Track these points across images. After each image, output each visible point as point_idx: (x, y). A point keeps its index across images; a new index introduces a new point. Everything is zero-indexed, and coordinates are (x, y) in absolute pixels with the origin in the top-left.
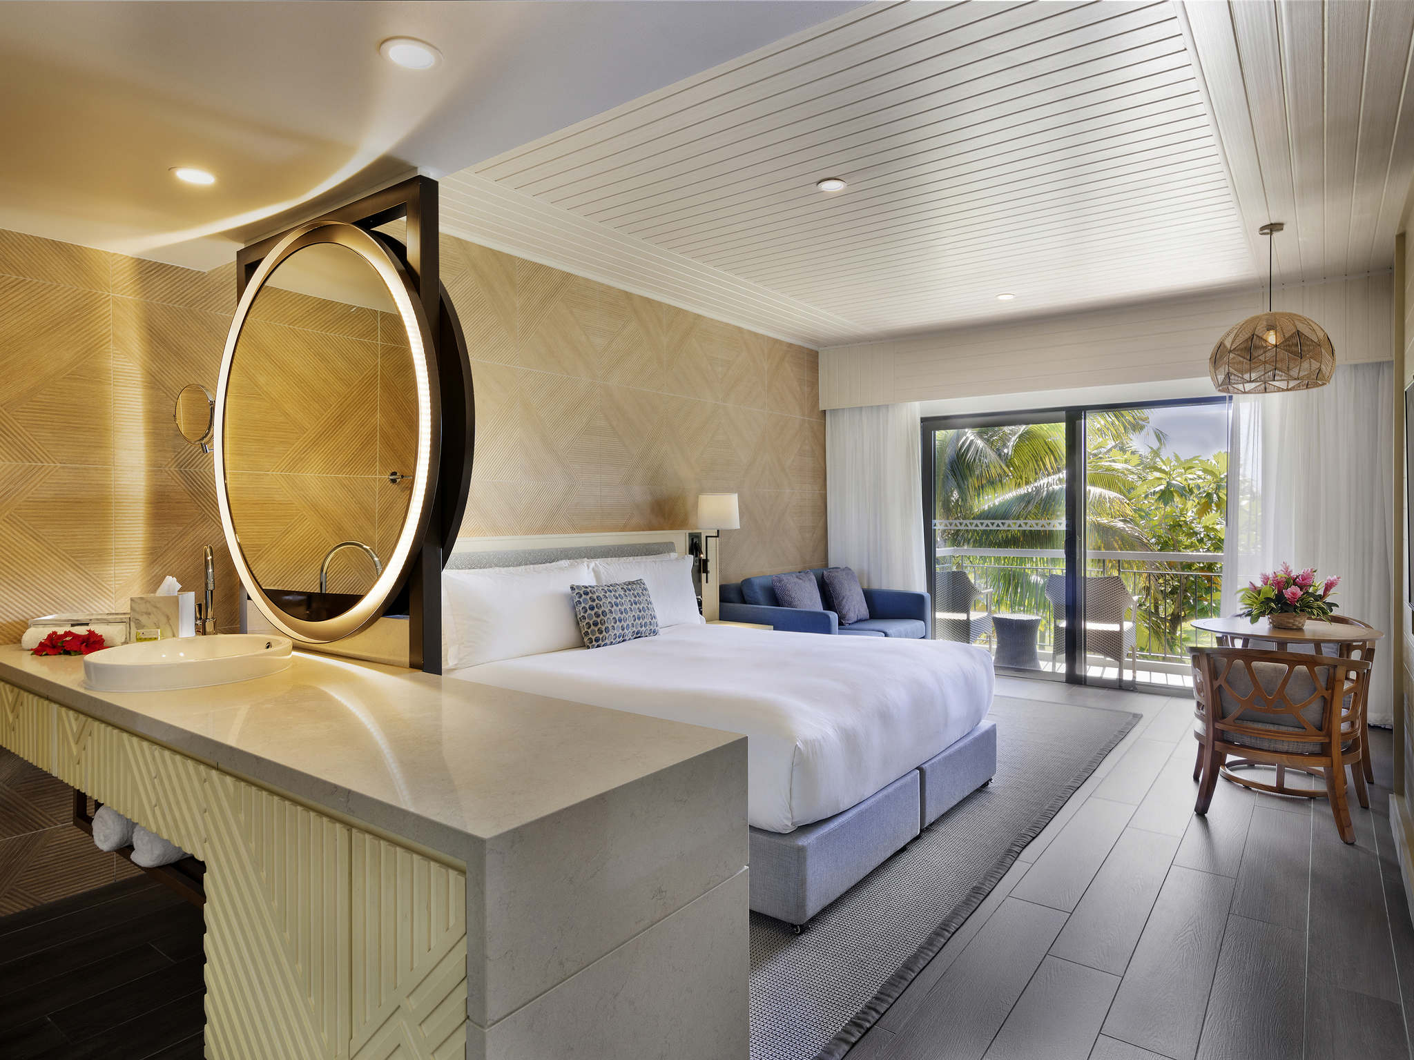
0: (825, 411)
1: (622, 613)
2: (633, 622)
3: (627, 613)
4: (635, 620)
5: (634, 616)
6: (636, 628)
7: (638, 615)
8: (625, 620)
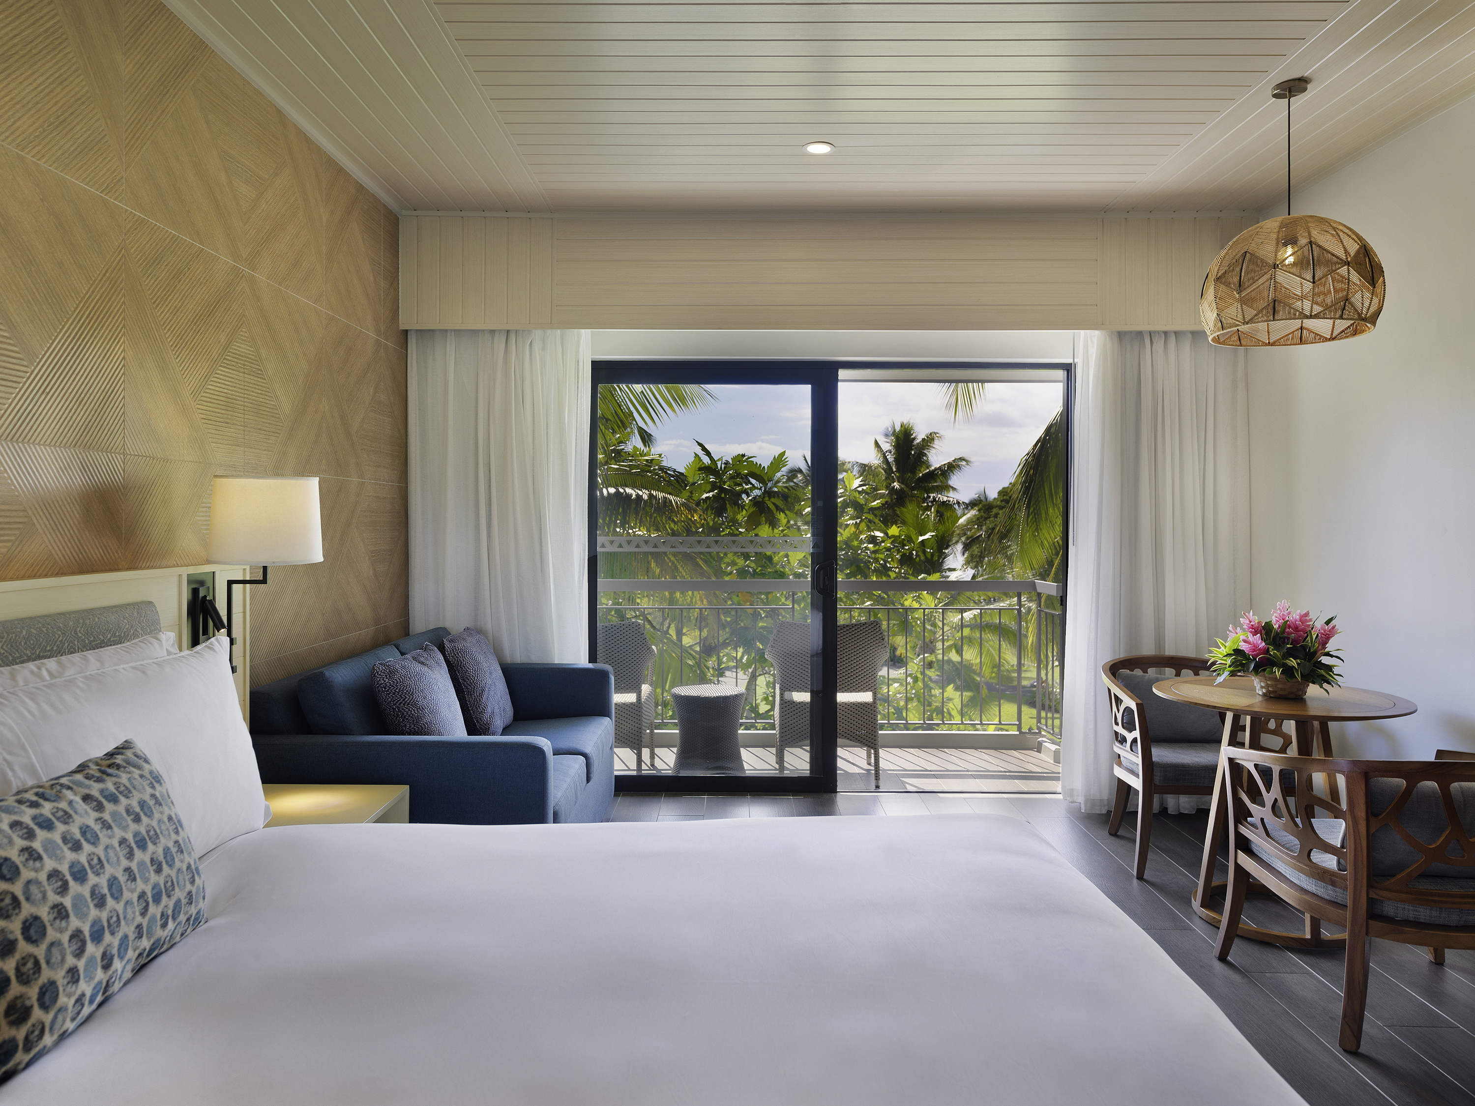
0: (407, 331)
1: (76, 847)
2: (125, 863)
3: (94, 840)
4: (130, 856)
5: (123, 841)
6: (146, 880)
7: (136, 834)
8: (99, 866)
